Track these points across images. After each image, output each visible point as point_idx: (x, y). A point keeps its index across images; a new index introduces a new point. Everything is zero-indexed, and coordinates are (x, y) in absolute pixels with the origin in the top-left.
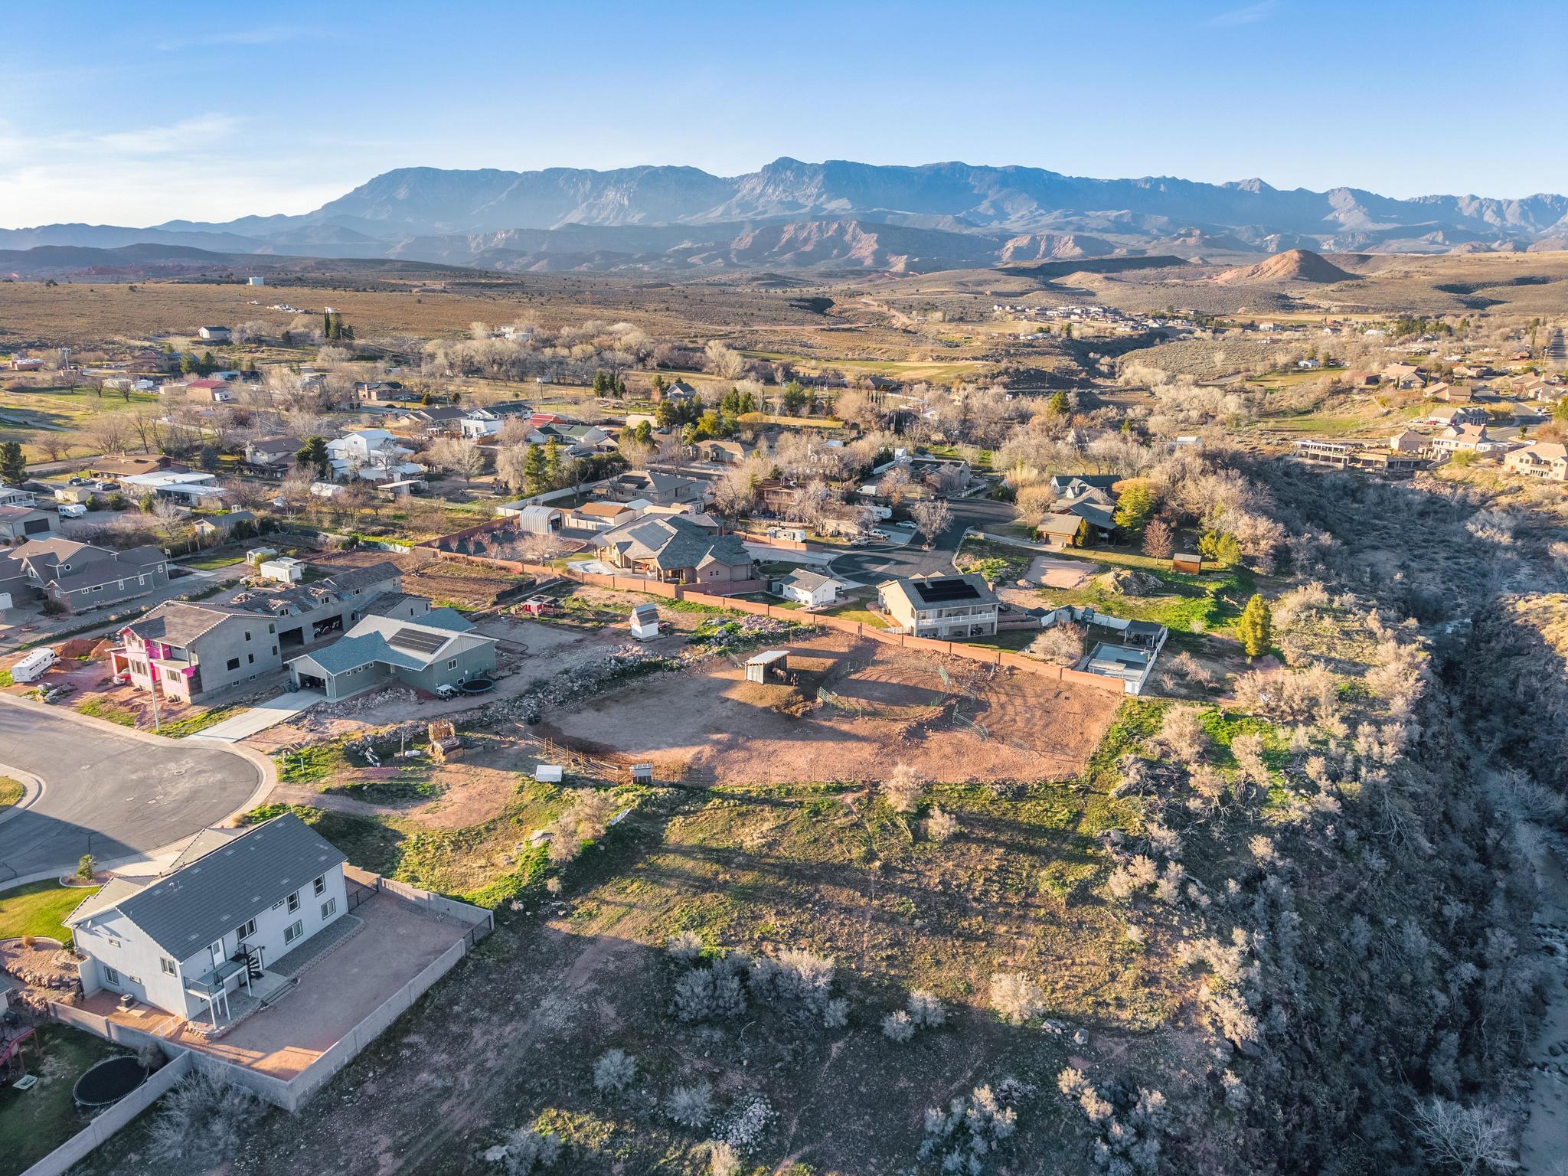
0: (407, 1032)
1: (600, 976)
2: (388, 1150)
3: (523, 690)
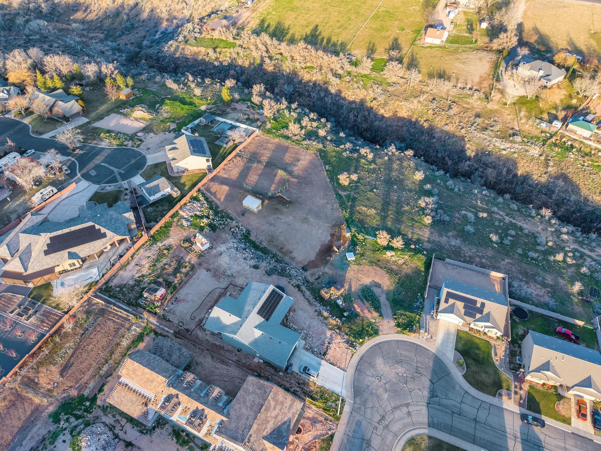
3: (279, 277)
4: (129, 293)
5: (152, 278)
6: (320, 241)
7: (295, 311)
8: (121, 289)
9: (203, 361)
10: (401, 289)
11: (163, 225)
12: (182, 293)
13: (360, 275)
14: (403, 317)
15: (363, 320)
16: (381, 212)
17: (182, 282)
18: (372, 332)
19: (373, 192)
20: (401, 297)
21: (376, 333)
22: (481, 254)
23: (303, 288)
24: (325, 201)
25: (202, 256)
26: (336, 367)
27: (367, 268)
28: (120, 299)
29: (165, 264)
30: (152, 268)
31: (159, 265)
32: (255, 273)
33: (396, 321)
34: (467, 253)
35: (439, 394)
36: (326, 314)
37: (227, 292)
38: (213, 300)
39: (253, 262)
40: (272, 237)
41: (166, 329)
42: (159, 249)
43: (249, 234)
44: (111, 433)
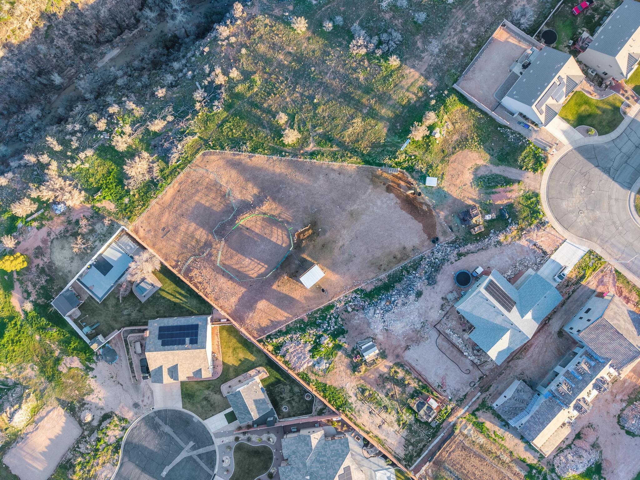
0: (476, 47)
1: (420, 58)
2: (476, 7)
3: (441, 272)
4: (419, 436)
5: (404, 411)
6: (395, 208)
7: (489, 267)
8: (412, 444)
9: (521, 368)
10: (487, 144)
11: (322, 394)
12: (433, 379)
13: (458, 181)
14: (526, 160)
15: (519, 203)
16: (361, 111)
17: (417, 379)
18: (534, 199)
19: (318, 104)
20: (497, 149)
21: (537, 195)
22: (459, 28)
23: (463, 250)
24: (321, 176)
25: (384, 352)
26: (560, 247)
27: (449, 169)
28: (424, 446)
29: (387, 395)
30: (389, 410)
31: (386, 401)
32: (428, 298)
33: (530, 170)
34: (454, 42)
35: (609, 166)
36: (501, 238)
37: (444, 332)
38: (451, 348)
39: (412, 297)
40: (372, 264)
41: (474, 399)
42: (361, 400)
43: (362, 291)
44: (565, 451)
